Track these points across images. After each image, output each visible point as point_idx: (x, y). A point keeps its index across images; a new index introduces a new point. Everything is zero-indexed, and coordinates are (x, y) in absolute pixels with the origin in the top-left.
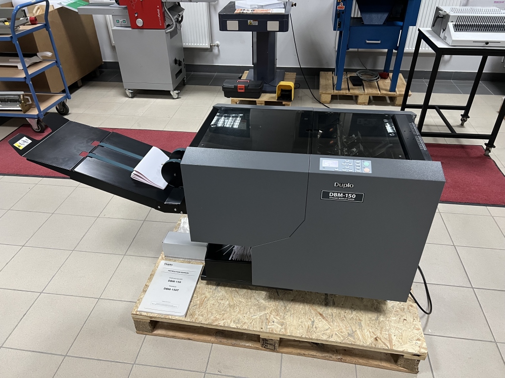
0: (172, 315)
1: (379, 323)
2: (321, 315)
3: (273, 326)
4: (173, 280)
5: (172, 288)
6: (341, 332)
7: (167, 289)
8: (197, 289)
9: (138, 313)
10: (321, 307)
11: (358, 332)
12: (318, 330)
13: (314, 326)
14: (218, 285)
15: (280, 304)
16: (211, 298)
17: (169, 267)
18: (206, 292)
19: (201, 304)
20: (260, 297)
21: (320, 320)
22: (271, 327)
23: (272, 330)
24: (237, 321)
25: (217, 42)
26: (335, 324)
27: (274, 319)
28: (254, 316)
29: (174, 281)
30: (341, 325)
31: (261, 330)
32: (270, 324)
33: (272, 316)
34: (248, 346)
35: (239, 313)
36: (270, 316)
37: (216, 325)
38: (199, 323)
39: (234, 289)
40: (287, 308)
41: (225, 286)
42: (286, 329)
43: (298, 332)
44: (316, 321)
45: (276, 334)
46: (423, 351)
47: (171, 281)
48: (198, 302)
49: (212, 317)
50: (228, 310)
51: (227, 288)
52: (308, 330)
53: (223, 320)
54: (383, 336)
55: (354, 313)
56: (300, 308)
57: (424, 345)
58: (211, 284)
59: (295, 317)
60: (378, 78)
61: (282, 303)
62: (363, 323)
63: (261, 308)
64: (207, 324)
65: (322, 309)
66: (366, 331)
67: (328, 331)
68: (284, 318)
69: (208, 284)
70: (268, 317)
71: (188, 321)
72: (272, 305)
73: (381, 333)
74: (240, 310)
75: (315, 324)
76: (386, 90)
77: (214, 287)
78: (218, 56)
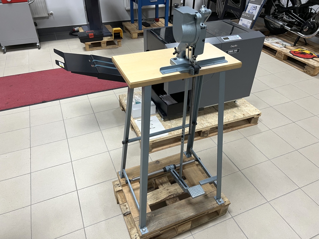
1: (240, 110)
5: (151, 128)
6: (231, 117)
8: (163, 124)
11: (236, 115)
14: (170, 120)
18: (168, 124)
25: (52, 12)
31: (203, 128)
32: (204, 124)
40: (205, 117)
41: (173, 119)
48: (168, 128)
51: (175, 120)
54: (244, 113)
55: (229, 110)
57: (259, 111)
62: (235, 112)
66: (238, 114)
67: (226, 119)
68: (207, 121)
70: (201, 123)
77: (169, 121)
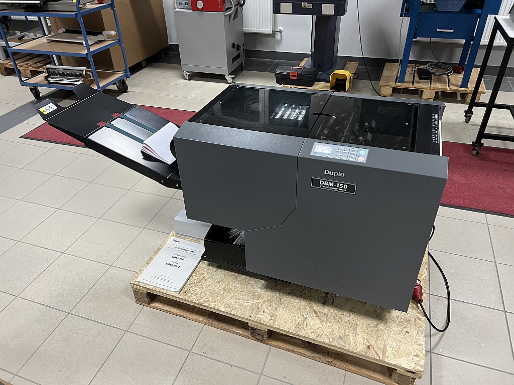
0: (167, 290)
1: (377, 332)
2: (315, 312)
3: (262, 316)
4: (176, 256)
5: (173, 264)
6: (332, 334)
7: (169, 264)
8: (198, 269)
9: (136, 283)
10: (318, 305)
11: (351, 337)
12: (308, 327)
13: (305, 323)
14: (219, 267)
15: (275, 295)
16: (209, 279)
17: (177, 244)
18: (206, 273)
19: (198, 283)
20: (257, 286)
21: (313, 318)
22: (260, 316)
23: (260, 320)
24: (228, 306)
25: (281, 28)
26: (329, 324)
27: (265, 309)
28: (246, 303)
29: (177, 258)
30: (334, 326)
31: (250, 318)
32: (260, 313)
33: (264, 306)
34: (238, 333)
35: (232, 297)
36: (262, 305)
37: (206, 306)
38: (190, 302)
39: (234, 274)
40: (282, 300)
41: (225, 269)
42: (274, 321)
43: (287, 326)
44: (309, 318)
45: (263, 324)
46: (419, 368)
47: (175, 257)
48: (195, 281)
49: (205, 298)
50: (222, 293)
51: (227, 272)
52: (297, 326)
53: (215, 302)
54: (378, 345)
55: (352, 316)
56: (295, 302)
57: (422, 362)
58: (212, 265)
59: (287, 311)
60: (451, 72)
61: (277, 294)
62: (359, 328)
63: (255, 296)
64: (198, 304)
65: (317, 307)
66: (359, 337)
67: (318, 331)
68: (276, 310)
69: (209, 265)
70: (259, 307)
71: (181, 297)
72: (268, 294)
73: (376, 342)
74: (234, 295)
75: (307, 321)
76: (457, 86)
77: (215, 269)
78: (280, 41)
